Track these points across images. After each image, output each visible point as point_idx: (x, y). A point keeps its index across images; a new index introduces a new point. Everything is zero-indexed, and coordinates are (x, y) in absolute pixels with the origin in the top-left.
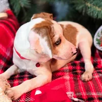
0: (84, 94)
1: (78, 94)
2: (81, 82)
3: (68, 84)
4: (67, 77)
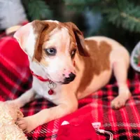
0: (114, 125)
1: (106, 125)
3: (95, 113)
4: (95, 105)
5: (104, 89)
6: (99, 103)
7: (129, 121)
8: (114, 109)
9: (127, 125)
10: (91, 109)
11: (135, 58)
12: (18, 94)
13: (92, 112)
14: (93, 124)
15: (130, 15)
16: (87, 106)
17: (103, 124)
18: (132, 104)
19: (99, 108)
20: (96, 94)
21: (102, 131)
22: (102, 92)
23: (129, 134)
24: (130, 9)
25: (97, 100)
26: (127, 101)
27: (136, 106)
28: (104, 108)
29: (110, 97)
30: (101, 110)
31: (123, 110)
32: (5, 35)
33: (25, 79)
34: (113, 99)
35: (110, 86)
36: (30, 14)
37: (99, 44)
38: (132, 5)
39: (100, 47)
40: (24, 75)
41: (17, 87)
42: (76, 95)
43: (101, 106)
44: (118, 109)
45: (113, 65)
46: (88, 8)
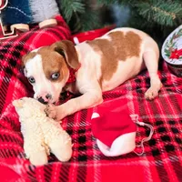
0: (151, 117)
1: (144, 117)
2: (146, 102)
3: (131, 105)
4: (130, 96)
6: (134, 95)
7: (165, 113)
8: (148, 100)
9: (163, 117)
10: (126, 101)
13: (128, 104)
14: (131, 116)
17: (140, 115)
18: (166, 95)
19: (134, 100)
22: (135, 84)
23: (167, 126)
25: (131, 92)
26: (160, 92)
27: (170, 97)
28: (139, 100)
30: (137, 102)
31: (157, 101)
36: (62, 7)
37: (125, 34)
43: (136, 97)
44: (153, 100)
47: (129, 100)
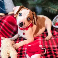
1: (44, 46)
2: (46, 41)
3: (40, 42)
5: (43, 34)
7: (52, 45)
8: (46, 40)
9: (51, 46)
10: (38, 41)
11: (54, 23)
12: (13, 36)
13: (39, 42)
14: (39, 46)
15: (52, 8)
16: (37, 40)
17: (43, 46)
18: (53, 39)
19: (41, 40)
20: (40, 35)
21: (42, 48)
22: (42, 35)
23: (52, 49)
24: (52, 6)
25: (40, 37)
26: (51, 38)
28: (43, 40)
29: (45, 36)
30: (42, 41)
31: (49, 41)
32: (8, 15)
33: (15, 30)
34: (46, 37)
35: (45, 33)
38: (52, 4)
39: (42, 19)
40: (15, 29)
41: (12, 33)
42: (33, 36)
43: (42, 39)
44: (48, 40)
45: (46, 25)
46: (37, 6)
47: (39, 41)
